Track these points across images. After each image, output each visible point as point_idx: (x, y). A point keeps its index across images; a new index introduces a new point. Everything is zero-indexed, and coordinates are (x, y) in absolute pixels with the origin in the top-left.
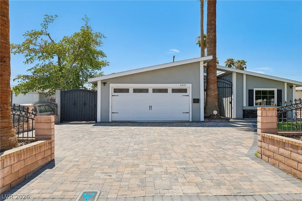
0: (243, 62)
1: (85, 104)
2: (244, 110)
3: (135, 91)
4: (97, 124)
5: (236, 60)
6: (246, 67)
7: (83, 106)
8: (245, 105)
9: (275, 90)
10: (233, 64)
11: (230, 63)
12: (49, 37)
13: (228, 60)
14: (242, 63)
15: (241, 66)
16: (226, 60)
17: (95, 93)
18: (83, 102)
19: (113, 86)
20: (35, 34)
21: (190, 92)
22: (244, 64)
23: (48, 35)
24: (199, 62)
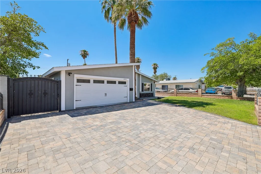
1: (45, 94)
2: (140, 94)
3: (95, 82)
4: (61, 113)
7: (43, 95)
8: (141, 91)
9: (150, 83)
17: (58, 83)
18: (43, 92)
19: (77, 76)
21: (128, 84)
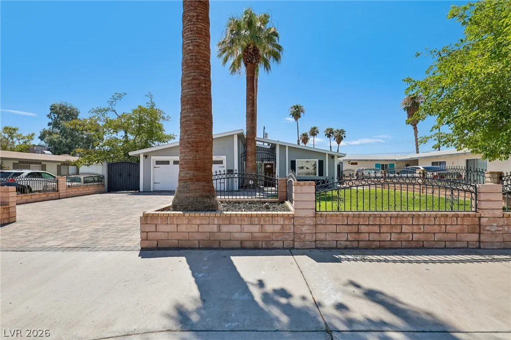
0: (342, 132)
1: (130, 175)
4: (140, 193)
5: (335, 130)
6: (345, 137)
7: (128, 177)
9: (317, 160)
10: (333, 133)
11: (330, 133)
12: (116, 113)
13: (328, 130)
14: (340, 132)
15: (340, 136)
16: (325, 130)
17: (138, 165)
18: (128, 173)
19: (154, 158)
20: (100, 111)
21: (225, 163)
22: (343, 134)
23: (115, 111)
24: (233, 135)
